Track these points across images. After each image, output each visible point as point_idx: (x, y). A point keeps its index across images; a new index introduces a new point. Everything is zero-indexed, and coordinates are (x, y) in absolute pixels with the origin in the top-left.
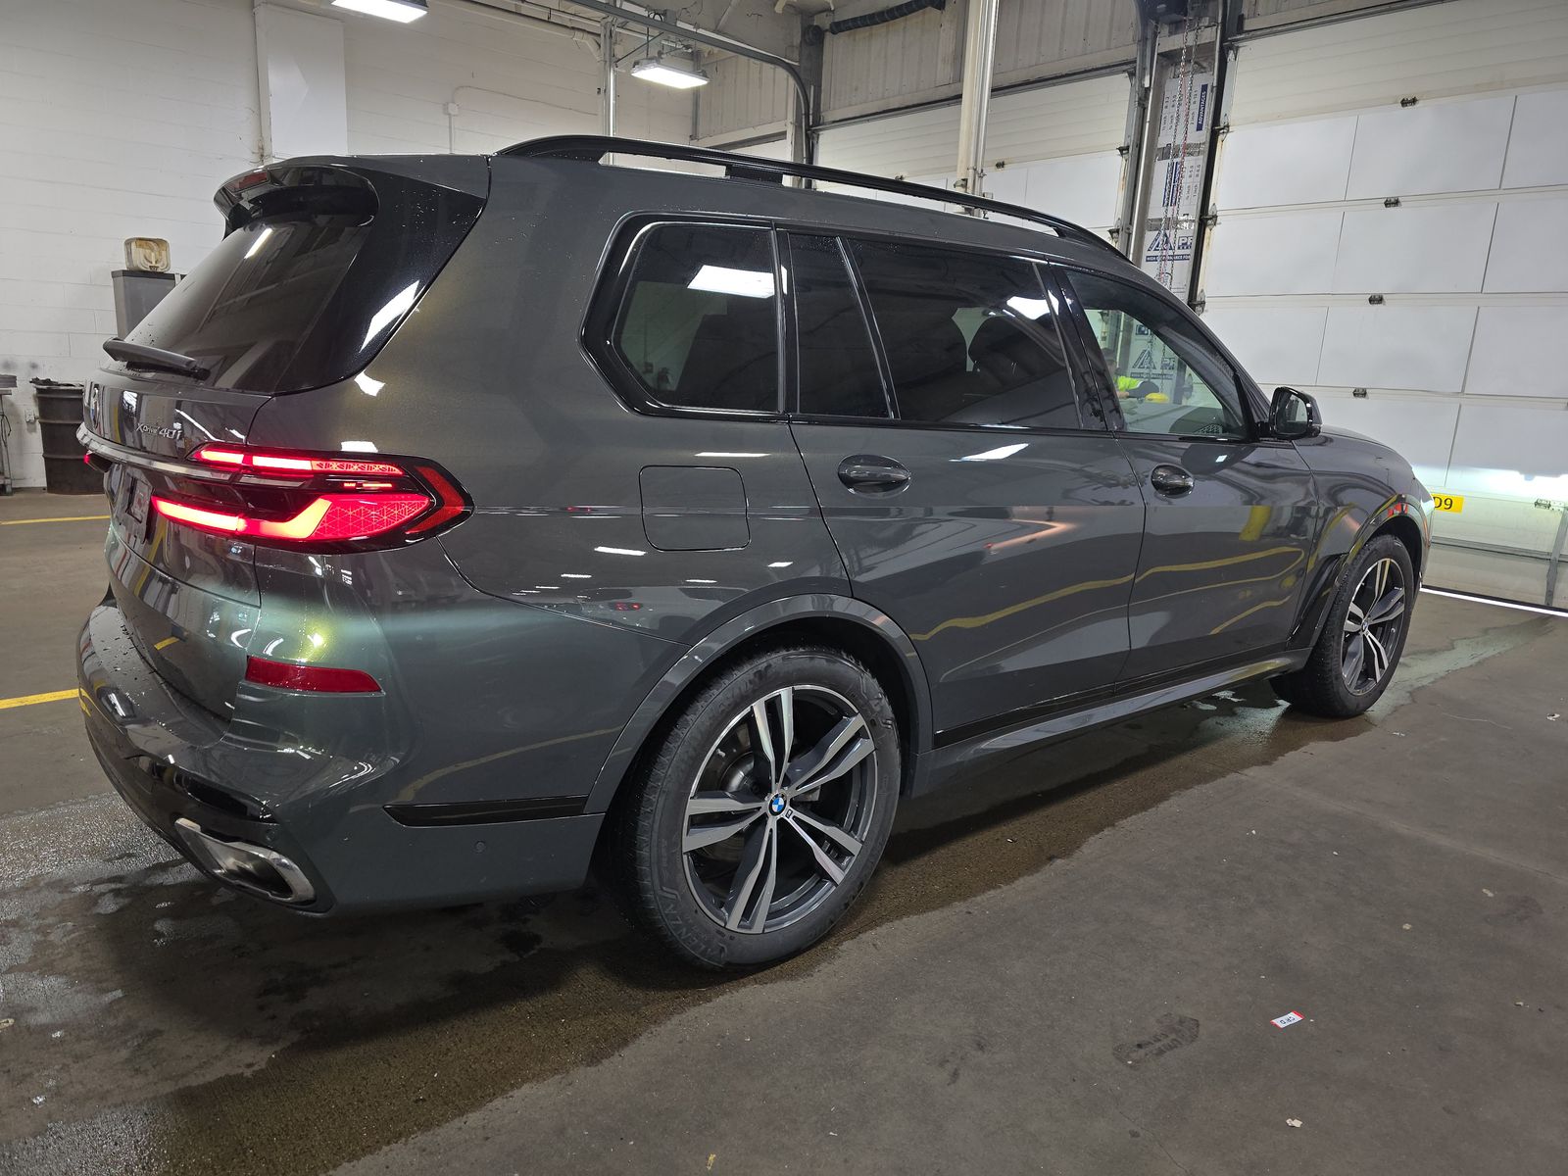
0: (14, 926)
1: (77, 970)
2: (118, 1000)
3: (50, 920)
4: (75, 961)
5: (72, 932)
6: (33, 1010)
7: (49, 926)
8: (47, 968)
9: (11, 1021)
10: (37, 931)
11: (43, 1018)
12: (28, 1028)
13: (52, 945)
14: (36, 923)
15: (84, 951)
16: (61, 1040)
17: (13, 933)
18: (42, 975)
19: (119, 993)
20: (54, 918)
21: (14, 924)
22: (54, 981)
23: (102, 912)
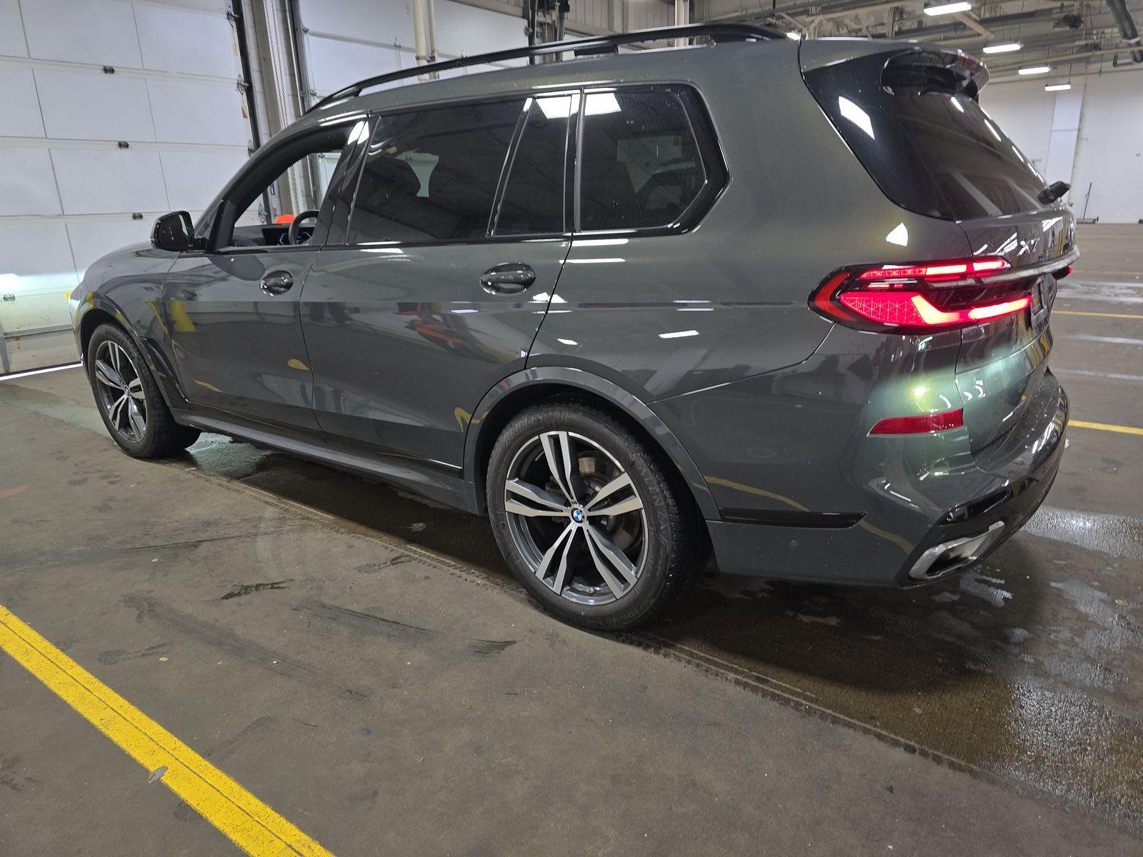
0: (1089, 657)
1: (1066, 608)
2: (1055, 581)
3: (1062, 647)
4: (1064, 613)
5: (1054, 631)
6: (1103, 601)
7: (1065, 644)
8: (1082, 617)
9: (1117, 601)
10: (1076, 645)
11: (1098, 594)
12: (1109, 594)
13: (1071, 630)
14: (1073, 651)
15: (1055, 615)
16: (1095, 581)
17: (1092, 653)
18: (1087, 615)
19: (1053, 584)
20: (1060, 647)
21: (1088, 659)
22: (1082, 608)
23: (1026, 632)
